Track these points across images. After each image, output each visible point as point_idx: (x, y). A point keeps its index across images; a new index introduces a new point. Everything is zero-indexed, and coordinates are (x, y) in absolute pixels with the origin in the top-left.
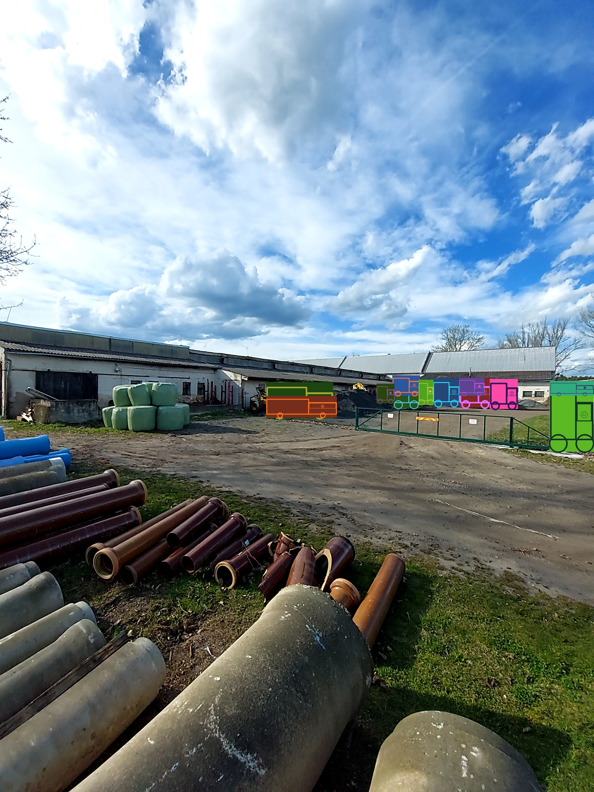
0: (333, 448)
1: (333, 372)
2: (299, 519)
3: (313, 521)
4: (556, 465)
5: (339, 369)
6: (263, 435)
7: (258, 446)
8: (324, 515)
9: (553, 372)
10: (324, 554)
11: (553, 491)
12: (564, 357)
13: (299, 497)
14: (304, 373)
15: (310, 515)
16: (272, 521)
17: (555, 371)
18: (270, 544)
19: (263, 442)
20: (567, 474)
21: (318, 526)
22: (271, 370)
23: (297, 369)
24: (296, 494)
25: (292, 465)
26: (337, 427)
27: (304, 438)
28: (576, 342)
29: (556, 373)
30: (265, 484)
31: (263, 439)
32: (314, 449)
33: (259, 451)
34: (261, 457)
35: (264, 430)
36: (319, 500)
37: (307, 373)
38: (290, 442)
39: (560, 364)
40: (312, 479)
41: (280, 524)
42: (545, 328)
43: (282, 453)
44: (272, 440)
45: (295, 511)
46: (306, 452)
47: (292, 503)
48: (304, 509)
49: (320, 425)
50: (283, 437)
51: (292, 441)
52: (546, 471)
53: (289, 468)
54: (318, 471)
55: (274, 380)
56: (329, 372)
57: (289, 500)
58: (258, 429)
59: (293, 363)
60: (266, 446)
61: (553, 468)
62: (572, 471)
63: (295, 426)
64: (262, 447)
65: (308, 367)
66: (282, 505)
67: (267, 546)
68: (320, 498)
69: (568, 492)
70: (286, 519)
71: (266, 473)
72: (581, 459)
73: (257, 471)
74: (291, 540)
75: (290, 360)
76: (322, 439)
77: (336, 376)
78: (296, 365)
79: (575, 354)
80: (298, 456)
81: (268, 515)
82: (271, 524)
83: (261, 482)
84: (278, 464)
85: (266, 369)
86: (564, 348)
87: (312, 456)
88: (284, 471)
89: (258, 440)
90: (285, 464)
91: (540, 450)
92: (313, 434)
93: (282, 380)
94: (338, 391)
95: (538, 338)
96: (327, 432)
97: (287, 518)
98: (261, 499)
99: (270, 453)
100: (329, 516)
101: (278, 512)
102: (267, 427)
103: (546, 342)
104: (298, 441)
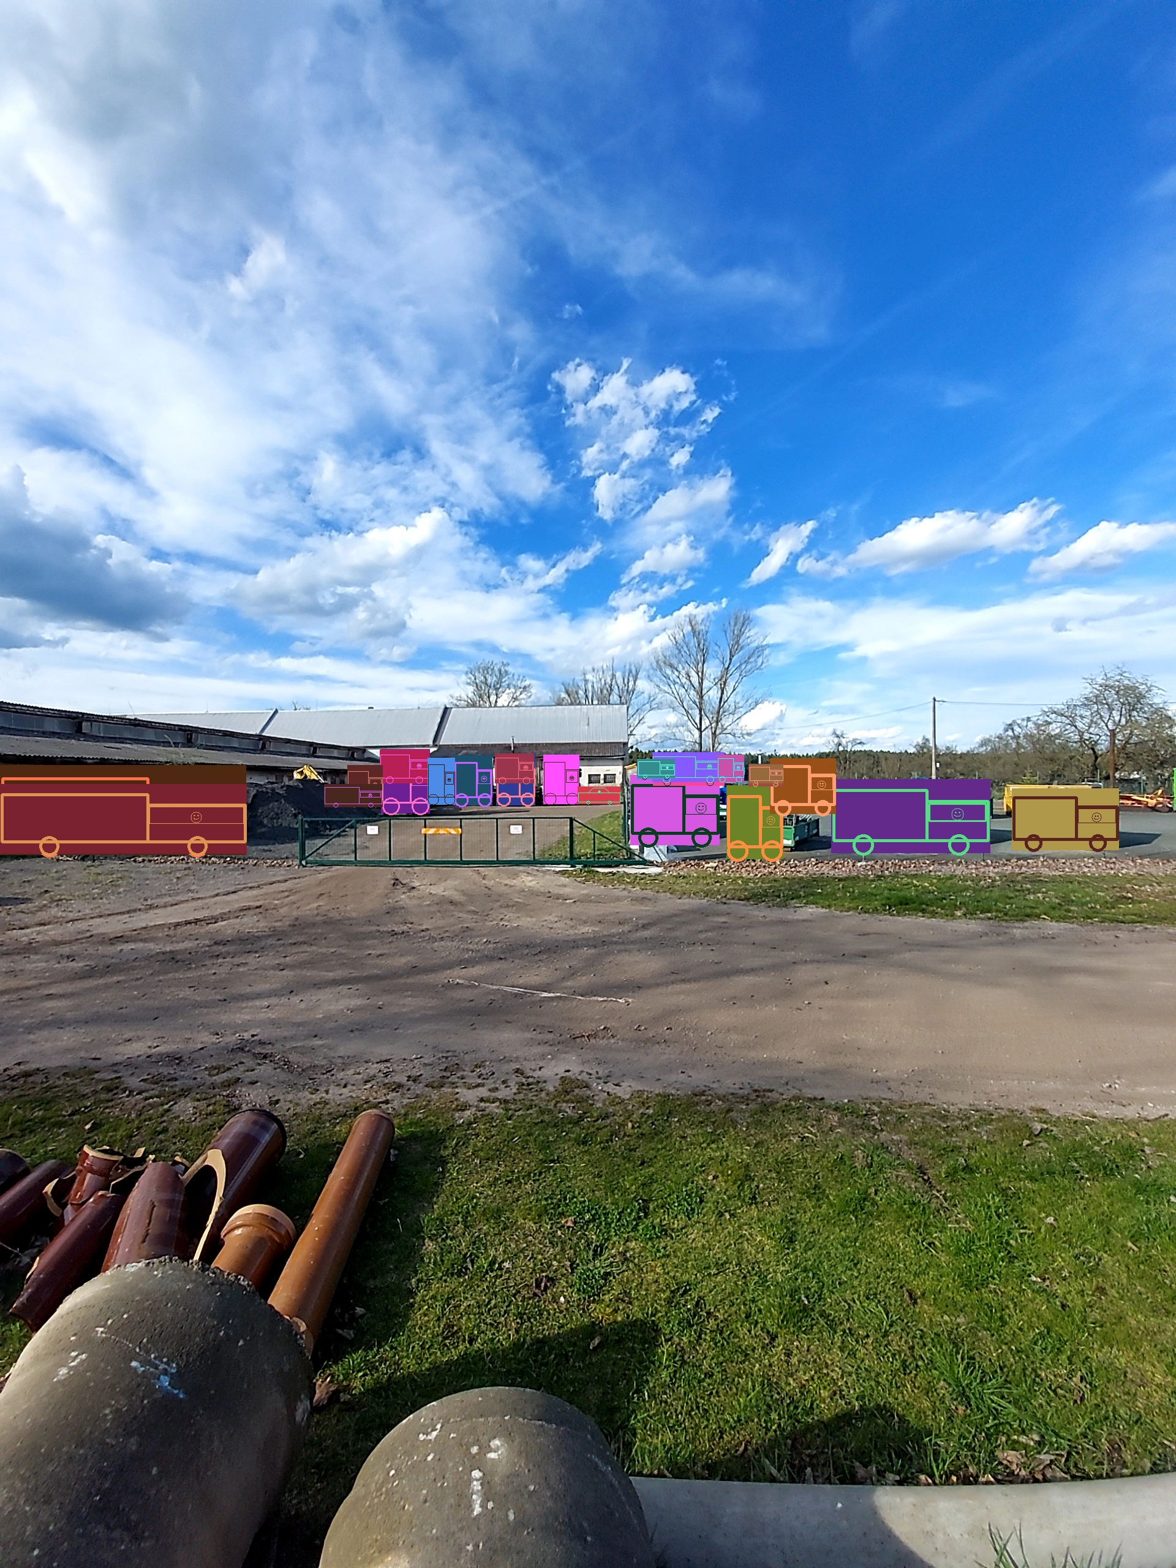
0: (245, 912)
1: (246, 744)
2: (146, 1099)
3: (184, 1093)
4: (629, 887)
5: (260, 737)
6: (45, 905)
7: (26, 935)
8: (219, 1069)
9: (625, 744)
10: (206, 1163)
11: (626, 928)
12: (637, 721)
13: (149, 1044)
14: (167, 744)
15: (176, 1080)
16: (60, 1125)
17: (627, 743)
18: (49, 1188)
19: (44, 924)
20: (644, 899)
21: (199, 1100)
22: (68, 737)
23: (150, 735)
24: (139, 1039)
25: (134, 968)
26: (255, 865)
27: (168, 899)
28: (651, 699)
29: (629, 746)
30: (45, 1033)
31: (43, 916)
32: (197, 921)
33: (29, 949)
34: (36, 963)
35: (46, 892)
36: (205, 1038)
37: (176, 745)
38: (128, 912)
39: (634, 733)
40: (183, 993)
41: (87, 1127)
42: (613, 676)
43: (102, 942)
44: (71, 916)
45: (134, 1082)
46: (171, 933)
47: (130, 1064)
48: (160, 1071)
49: (214, 863)
50: (106, 905)
51: (135, 911)
52: (618, 899)
53: (120, 978)
54: (203, 972)
55: (80, 761)
56: (235, 743)
57: (119, 1058)
58: (30, 890)
59: (135, 719)
60: (53, 932)
61: (625, 893)
62: (649, 893)
63: (142, 873)
64: (39, 938)
65: (180, 730)
66: (96, 1076)
67: (43, 1198)
68: (206, 1034)
69: (644, 927)
70: (107, 1108)
71: (49, 1004)
72: (660, 874)
73: (19, 1003)
74: (115, 1158)
75: (130, 714)
76: (217, 895)
77: (254, 751)
78: (146, 726)
79: (651, 718)
80: (151, 946)
81: (49, 1114)
82: (59, 1135)
83: (30, 1029)
84: (89, 973)
85: (53, 734)
86: (636, 708)
87: (189, 937)
88: (107, 987)
89: (27, 919)
90: (109, 970)
91: (610, 866)
92: (193, 887)
93: (103, 762)
94: (257, 785)
95: (605, 691)
96: (229, 876)
97: (110, 1104)
98: (27, 1075)
99: (66, 950)
100: (229, 1069)
101: (84, 1096)
102: (57, 883)
103: (614, 698)
104: (151, 907)
